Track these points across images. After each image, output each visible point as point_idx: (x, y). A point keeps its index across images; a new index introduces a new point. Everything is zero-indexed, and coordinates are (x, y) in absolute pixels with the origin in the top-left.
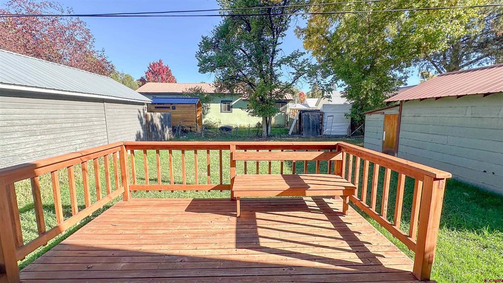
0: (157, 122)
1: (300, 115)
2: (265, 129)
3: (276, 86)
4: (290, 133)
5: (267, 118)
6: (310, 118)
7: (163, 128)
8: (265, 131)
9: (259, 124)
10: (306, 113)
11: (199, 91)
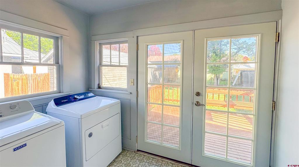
0: (157, 74)
1: (241, 73)
2: (216, 81)
3: (224, 57)
4: (233, 84)
5: (217, 75)
6: (249, 75)
7: (160, 77)
8: (216, 83)
9: (212, 78)
10: (246, 72)
11: (176, 60)
